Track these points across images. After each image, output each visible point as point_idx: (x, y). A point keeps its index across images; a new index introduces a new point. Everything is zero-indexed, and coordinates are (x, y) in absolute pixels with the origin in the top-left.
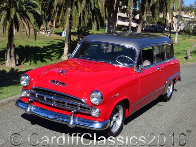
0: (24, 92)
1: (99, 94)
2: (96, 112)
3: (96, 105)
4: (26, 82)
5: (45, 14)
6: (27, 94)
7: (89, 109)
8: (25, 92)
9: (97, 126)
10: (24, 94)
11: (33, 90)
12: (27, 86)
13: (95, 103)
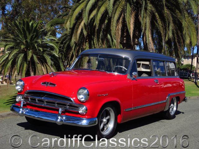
1: (86, 91)
2: (83, 109)
3: (83, 102)
4: (21, 87)
5: (62, 56)
6: (21, 99)
7: (77, 107)
8: (20, 97)
9: (84, 122)
10: (19, 99)
11: (26, 94)
12: (21, 90)
13: (82, 100)
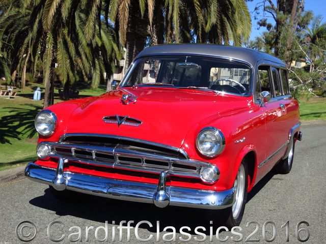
0: (43, 148)
1: (217, 133)
2: (210, 172)
4: (49, 126)
6: (49, 152)
8: (46, 148)
10: (44, 151)
11: (63, 141)
12: (49, 134)
13: (209, 153)
